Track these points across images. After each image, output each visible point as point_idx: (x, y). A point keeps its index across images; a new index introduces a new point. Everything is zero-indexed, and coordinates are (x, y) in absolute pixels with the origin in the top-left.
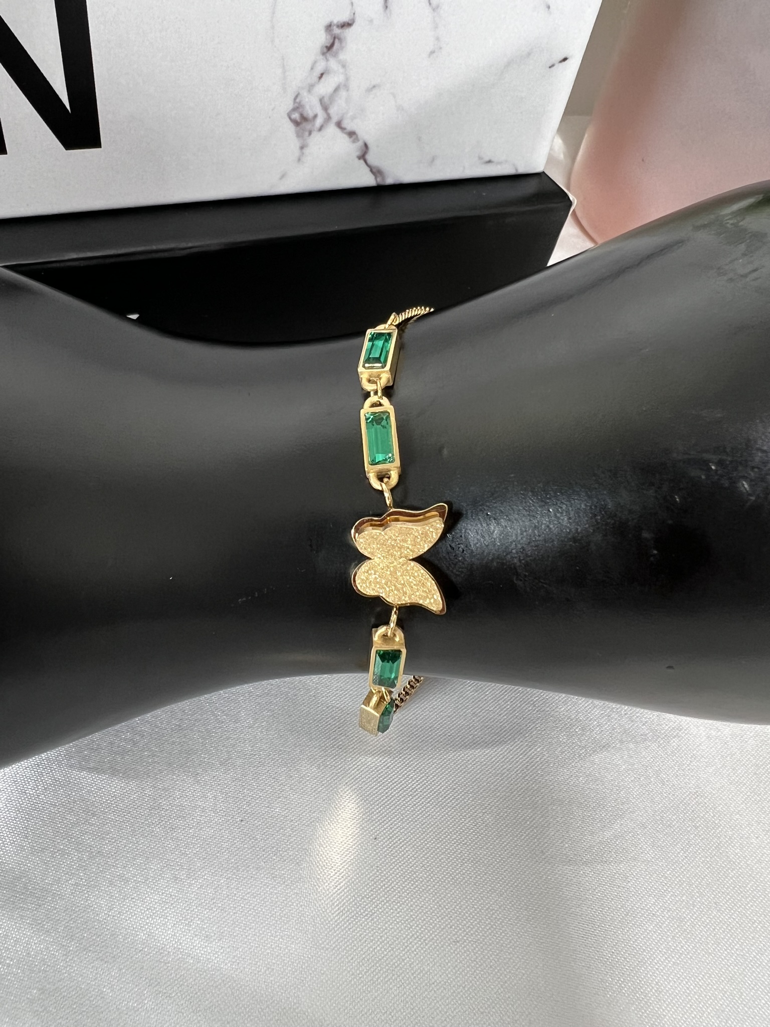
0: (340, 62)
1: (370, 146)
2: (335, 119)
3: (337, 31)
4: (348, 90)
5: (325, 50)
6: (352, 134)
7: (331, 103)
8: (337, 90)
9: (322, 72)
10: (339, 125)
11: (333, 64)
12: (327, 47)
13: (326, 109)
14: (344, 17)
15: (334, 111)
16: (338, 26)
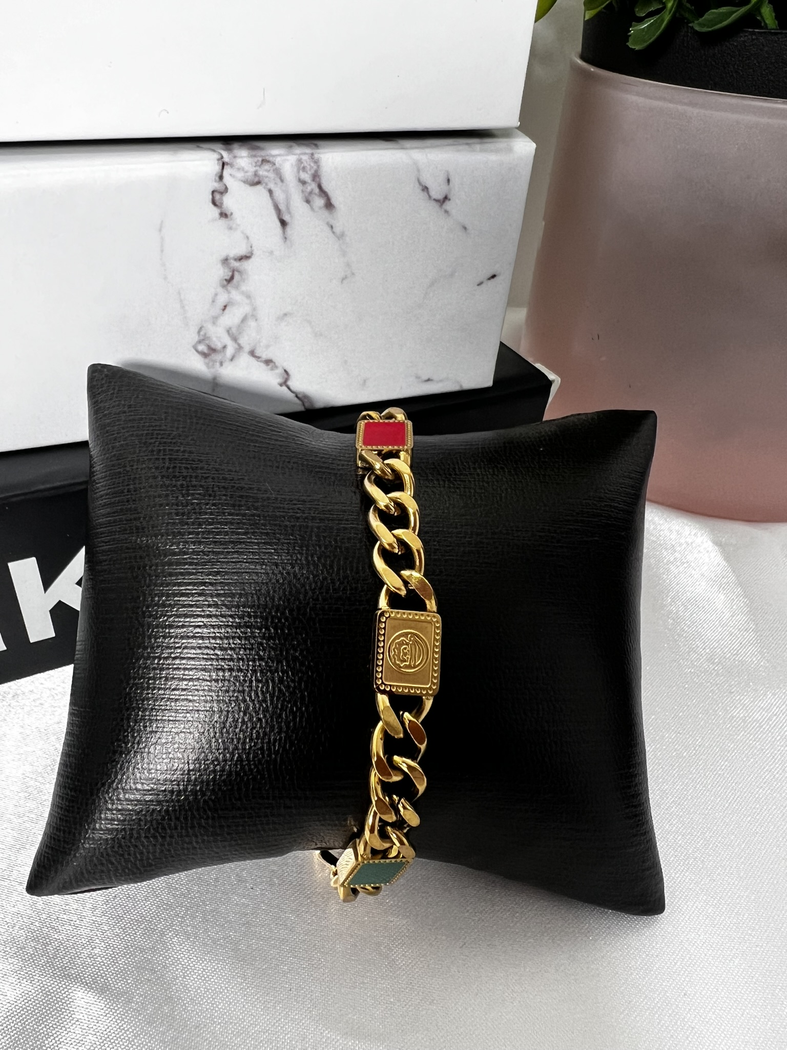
0: (243, 293)
1: (290, 372)
2: (247, 348)
3: (236, 264)
4: (256, 320)
5: (225, 283)
6: (268, 362)
7: (240, 333)
8: (244, 320)
9: (224, 305)
10: (252, 353)
11: (235, 295)
12: (226, 280)
13: (235, 339)
14: (242, 250)
15: (244, 341)
16: (235, 260)
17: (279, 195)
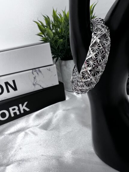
6: (39, 85)
8: (36, 82)
10: (38, 84)
11: (35, 80)
14: (35, 76)
17: (37, 72)
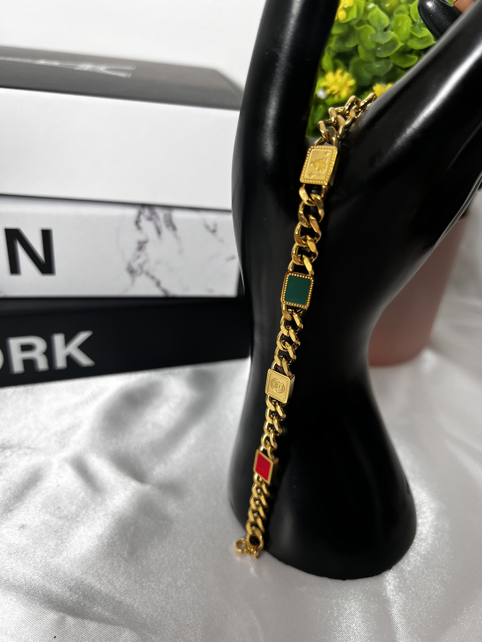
0: (144, 253)
1: (160, 281)
2: (145, 272)
3: (142, 244)
4: (149, 262)
5: (138, 249)
6: (153, 278)
7: (143, 266)
9: (138, 256)
11: (141, 253)
13: (141, 268)
14: (144, 239)
15: (144, 269)
17: (158, 223)
